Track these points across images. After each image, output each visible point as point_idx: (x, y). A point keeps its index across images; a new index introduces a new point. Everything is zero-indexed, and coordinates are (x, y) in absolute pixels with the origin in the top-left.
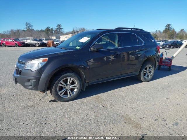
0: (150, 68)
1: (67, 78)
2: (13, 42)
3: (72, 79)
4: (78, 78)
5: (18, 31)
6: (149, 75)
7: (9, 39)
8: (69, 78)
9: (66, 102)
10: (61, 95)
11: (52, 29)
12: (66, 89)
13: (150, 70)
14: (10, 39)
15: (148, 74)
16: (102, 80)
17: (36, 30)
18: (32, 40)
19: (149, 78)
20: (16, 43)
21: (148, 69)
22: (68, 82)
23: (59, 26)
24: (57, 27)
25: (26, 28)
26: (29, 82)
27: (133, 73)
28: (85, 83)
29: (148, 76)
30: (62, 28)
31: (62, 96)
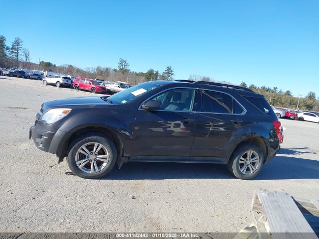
0: (253, 156)
1: (94, 143)
2: (89, 85)
3: (101, 146)
4: (111, 146)
5: (107, 69)
6: (251, 169)
7: (84, 80)
8: (96, 144)
9: (86, 179)
10: (80, 167)
11: (157, 73)
12: (89, 159)
13: (252, 160)
14: (87, 80)
15: (249, 166)
16: (154, 157)
17: (133, 72)
18: (117, 86)
19: (250, 174)
20: (94, 86)
21: (248, 157)
22: (94, 150)
23: (169, 69)
24: (165, 72)
25: (119, 67)
26: (41, 138)
27: (217, 159)
28: (123, 156)
29: (248, 169)
30: (172, 74)
31: (82, 168)
